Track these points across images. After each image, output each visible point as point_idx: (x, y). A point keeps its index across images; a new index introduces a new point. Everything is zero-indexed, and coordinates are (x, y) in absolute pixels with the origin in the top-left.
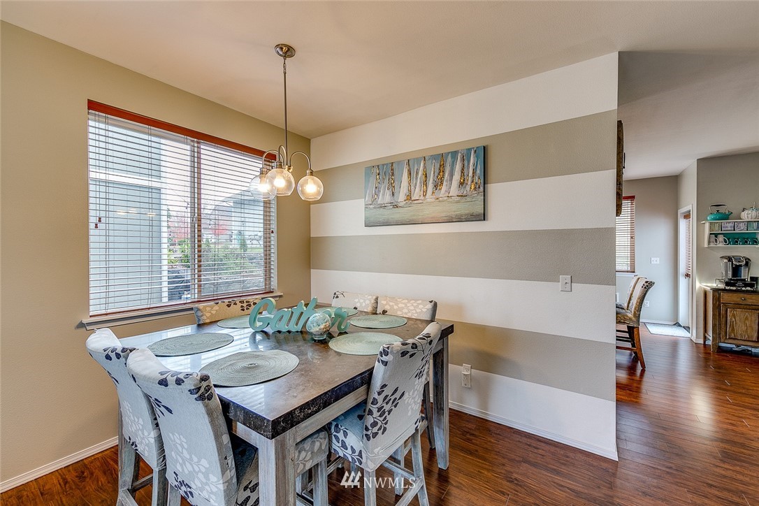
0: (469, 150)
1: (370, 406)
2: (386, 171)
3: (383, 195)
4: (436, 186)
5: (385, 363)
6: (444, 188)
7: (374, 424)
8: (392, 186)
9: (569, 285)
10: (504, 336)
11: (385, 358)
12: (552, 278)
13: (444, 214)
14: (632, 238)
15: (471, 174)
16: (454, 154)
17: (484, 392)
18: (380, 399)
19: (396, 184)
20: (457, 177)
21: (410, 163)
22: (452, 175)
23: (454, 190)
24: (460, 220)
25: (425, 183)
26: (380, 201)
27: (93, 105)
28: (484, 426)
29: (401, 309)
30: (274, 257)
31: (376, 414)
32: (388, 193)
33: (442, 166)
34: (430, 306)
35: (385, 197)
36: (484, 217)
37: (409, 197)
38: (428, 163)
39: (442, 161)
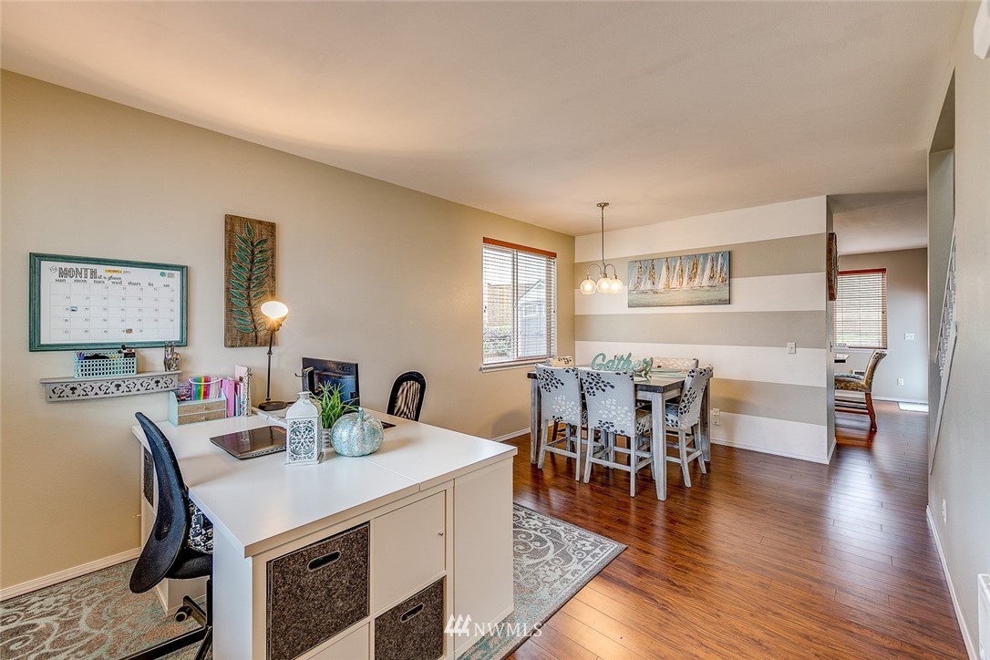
0: (717, 253)
1: (683, 398)
2: (647, 266)
3: (645, 283)
4: (690, 279)
5: (692, 376)
6: (697, 280)
7: (685, 407)
8: (652, 277)
9: (793, 350)
10: (747, 386)
11: (692, 374)
12: (782, 344)
13: (697, 299)
14: (883, 312)
15: (719, 271)
16: (706, 256)
17: (730, 428)
18: (689, 394)
19: (656, 276)
20: (708, 272)
21: (669, 260)
22: (703, 271)
23: (705, 282)
24: (710, 303)
25: (682, 276)
26: (642, 288)
27: (486, 240)
28: (730, 449)
29: (670, 365)
30: (554, 331)
31: (686, 402)
32: (649, 282)
33: (695, 265)
34: (694, 362)
35: (649, 286)
36: (729, 302)
37: (668, 286)
38: (684, 262)
39: (695, 260)
